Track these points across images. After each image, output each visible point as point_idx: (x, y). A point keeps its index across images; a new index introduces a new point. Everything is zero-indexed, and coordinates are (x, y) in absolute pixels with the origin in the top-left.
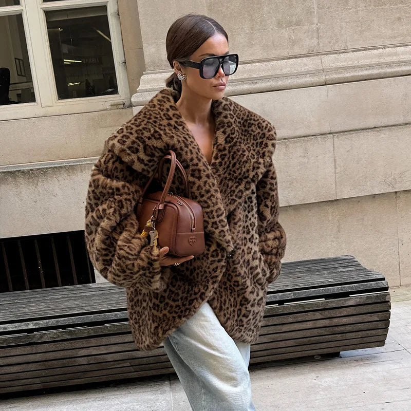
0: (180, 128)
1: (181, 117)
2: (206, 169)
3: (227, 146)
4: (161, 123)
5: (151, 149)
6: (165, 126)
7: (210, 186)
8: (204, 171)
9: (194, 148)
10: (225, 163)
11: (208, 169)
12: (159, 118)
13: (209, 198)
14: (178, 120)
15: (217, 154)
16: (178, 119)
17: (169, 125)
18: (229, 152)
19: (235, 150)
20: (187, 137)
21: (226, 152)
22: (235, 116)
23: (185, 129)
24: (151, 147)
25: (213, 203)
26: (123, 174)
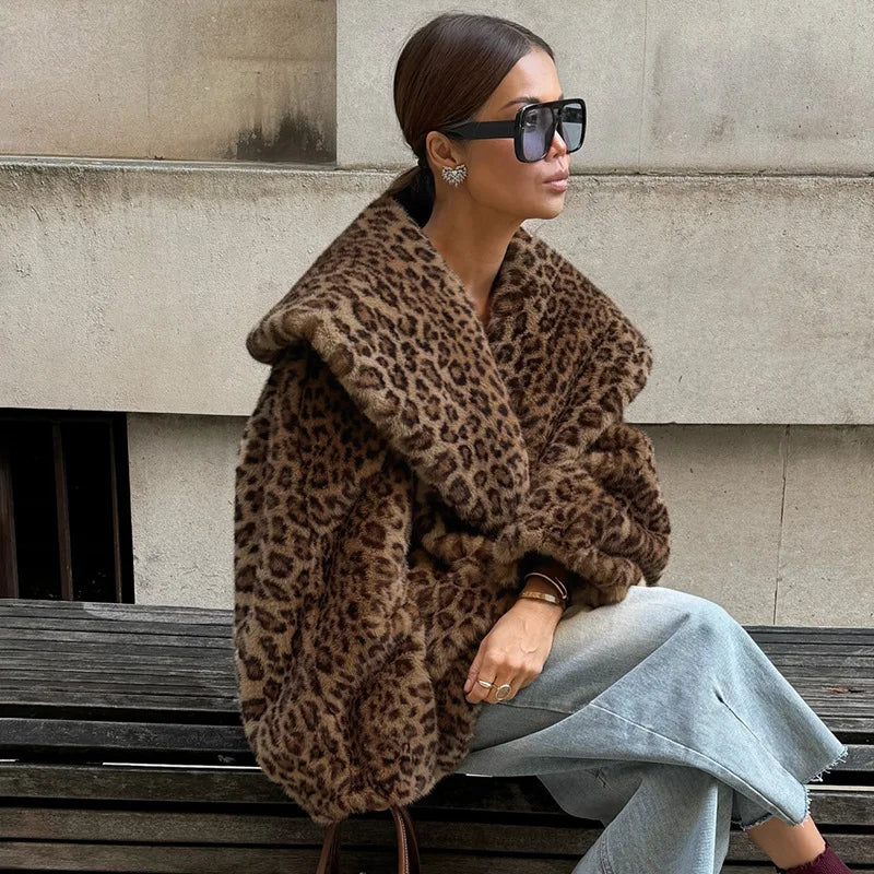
0: (436, 284)
1: (433, 257)
2: (496, 394)
3: (545, 337)
4: (390, 265)
5: (372, 316)
6: (400, 275)
7: (510, 434)
8: (494, 399)
9: (467, 339)
10: (540, 378)
11: (502, 394)
12: (383, 255)
13: (510, 461)
14: (428, 264)
15: (521, 358)
16: (428, 261)
17: (410, 272)
18: (550, 352)
19: (563, 346)
20: (450, 311)
21: (542, 353)
22: (557, 269)
23: (445, 289)
24: (373, 312)
25: (519, 475)
26: (327, 400)
